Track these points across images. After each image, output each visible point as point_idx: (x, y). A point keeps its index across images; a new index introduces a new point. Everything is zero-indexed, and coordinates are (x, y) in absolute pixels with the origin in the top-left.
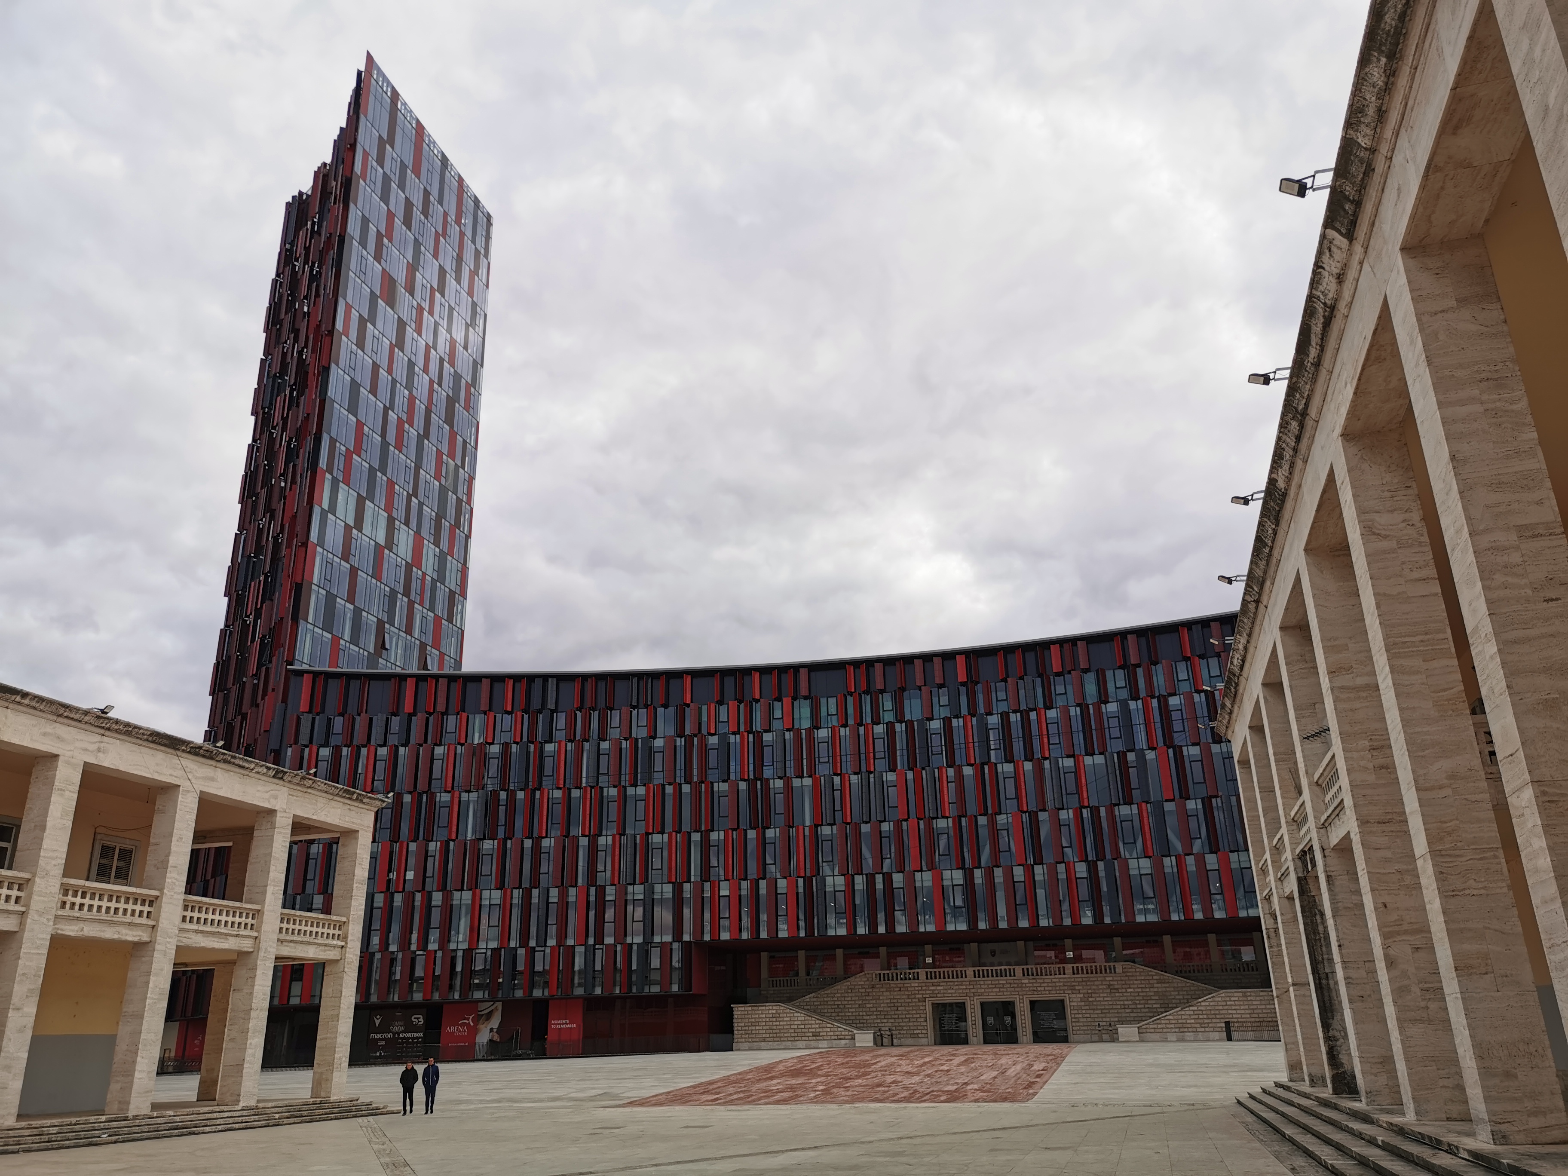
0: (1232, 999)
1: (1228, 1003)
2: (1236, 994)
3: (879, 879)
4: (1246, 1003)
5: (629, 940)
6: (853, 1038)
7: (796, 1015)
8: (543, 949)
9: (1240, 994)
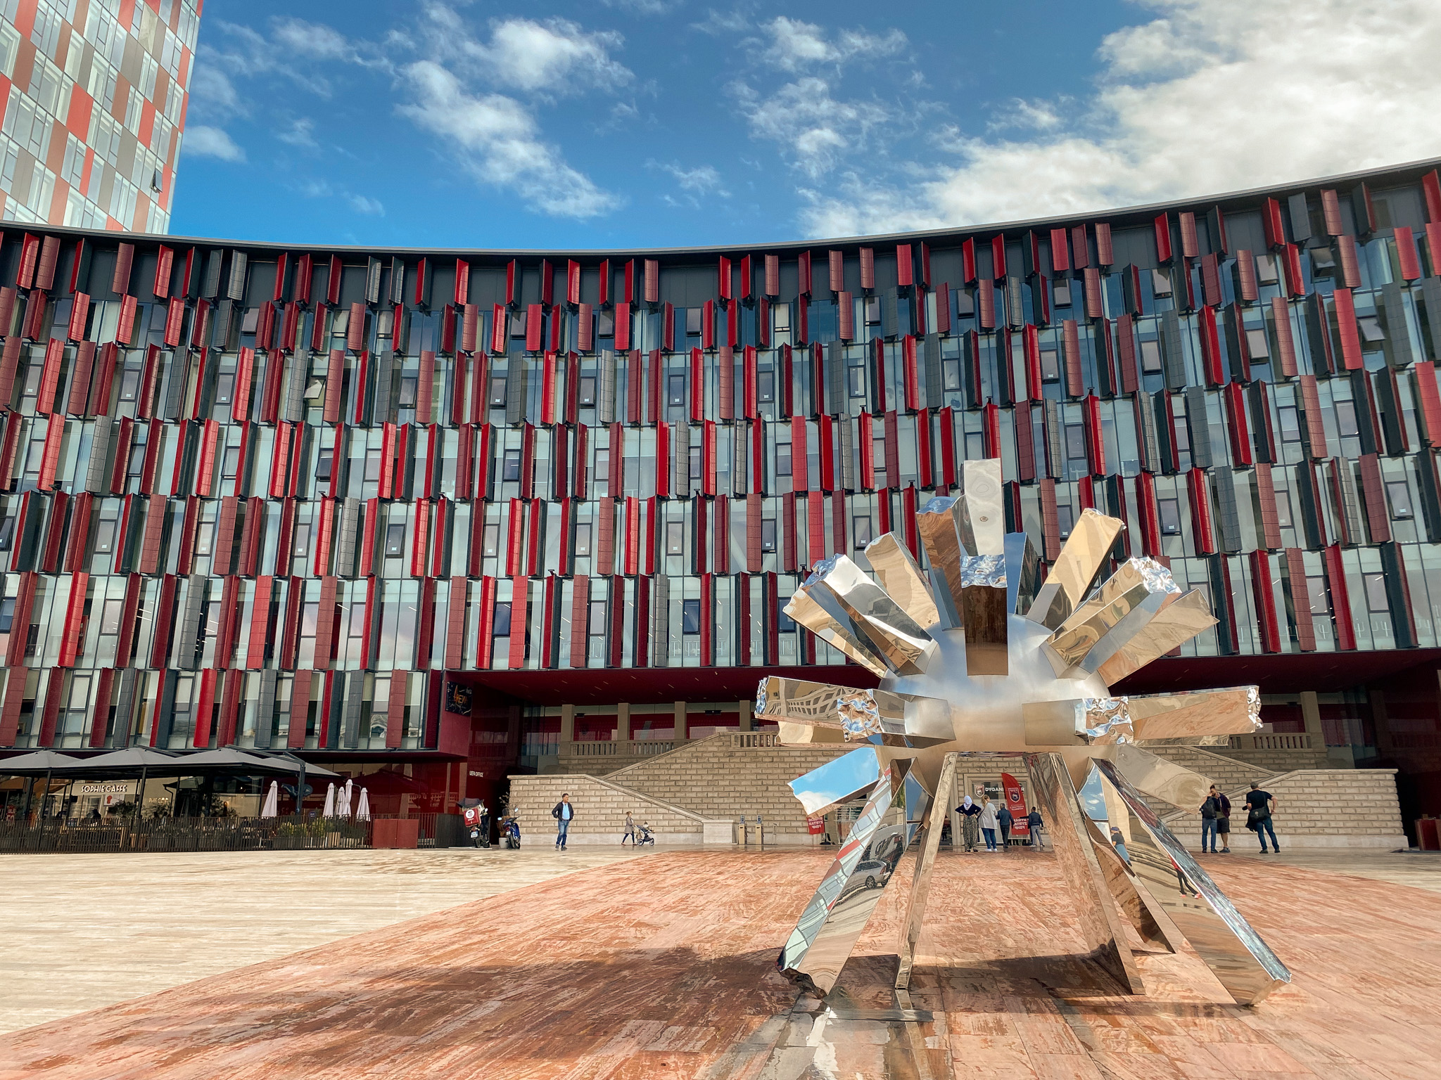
0: (1313, 784)
1: (1307, 790)
2: (1318, 777)
3: (756, 584)
4: (1335, 791)
5: (339, 666)
6: (700, 831)
7: (609, 793)
8: (192, 674)
9: (1326, 777)
